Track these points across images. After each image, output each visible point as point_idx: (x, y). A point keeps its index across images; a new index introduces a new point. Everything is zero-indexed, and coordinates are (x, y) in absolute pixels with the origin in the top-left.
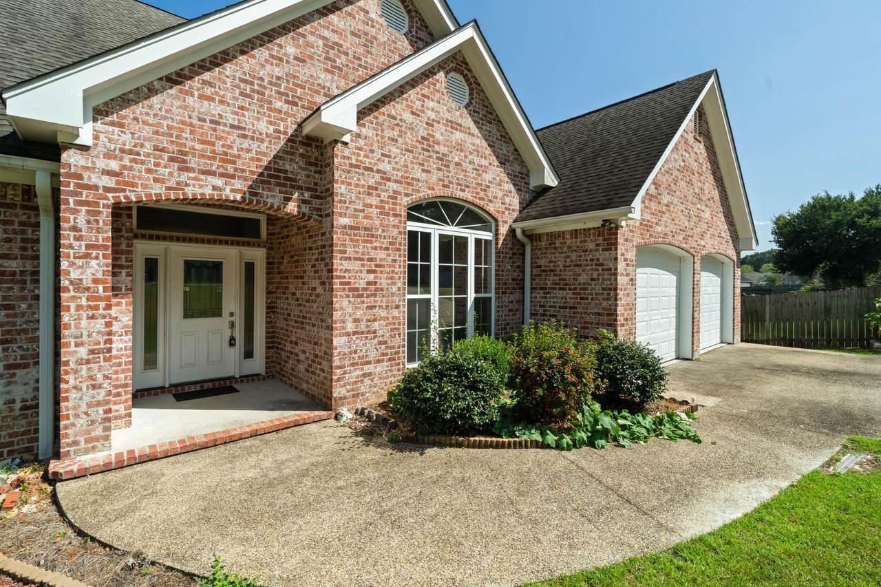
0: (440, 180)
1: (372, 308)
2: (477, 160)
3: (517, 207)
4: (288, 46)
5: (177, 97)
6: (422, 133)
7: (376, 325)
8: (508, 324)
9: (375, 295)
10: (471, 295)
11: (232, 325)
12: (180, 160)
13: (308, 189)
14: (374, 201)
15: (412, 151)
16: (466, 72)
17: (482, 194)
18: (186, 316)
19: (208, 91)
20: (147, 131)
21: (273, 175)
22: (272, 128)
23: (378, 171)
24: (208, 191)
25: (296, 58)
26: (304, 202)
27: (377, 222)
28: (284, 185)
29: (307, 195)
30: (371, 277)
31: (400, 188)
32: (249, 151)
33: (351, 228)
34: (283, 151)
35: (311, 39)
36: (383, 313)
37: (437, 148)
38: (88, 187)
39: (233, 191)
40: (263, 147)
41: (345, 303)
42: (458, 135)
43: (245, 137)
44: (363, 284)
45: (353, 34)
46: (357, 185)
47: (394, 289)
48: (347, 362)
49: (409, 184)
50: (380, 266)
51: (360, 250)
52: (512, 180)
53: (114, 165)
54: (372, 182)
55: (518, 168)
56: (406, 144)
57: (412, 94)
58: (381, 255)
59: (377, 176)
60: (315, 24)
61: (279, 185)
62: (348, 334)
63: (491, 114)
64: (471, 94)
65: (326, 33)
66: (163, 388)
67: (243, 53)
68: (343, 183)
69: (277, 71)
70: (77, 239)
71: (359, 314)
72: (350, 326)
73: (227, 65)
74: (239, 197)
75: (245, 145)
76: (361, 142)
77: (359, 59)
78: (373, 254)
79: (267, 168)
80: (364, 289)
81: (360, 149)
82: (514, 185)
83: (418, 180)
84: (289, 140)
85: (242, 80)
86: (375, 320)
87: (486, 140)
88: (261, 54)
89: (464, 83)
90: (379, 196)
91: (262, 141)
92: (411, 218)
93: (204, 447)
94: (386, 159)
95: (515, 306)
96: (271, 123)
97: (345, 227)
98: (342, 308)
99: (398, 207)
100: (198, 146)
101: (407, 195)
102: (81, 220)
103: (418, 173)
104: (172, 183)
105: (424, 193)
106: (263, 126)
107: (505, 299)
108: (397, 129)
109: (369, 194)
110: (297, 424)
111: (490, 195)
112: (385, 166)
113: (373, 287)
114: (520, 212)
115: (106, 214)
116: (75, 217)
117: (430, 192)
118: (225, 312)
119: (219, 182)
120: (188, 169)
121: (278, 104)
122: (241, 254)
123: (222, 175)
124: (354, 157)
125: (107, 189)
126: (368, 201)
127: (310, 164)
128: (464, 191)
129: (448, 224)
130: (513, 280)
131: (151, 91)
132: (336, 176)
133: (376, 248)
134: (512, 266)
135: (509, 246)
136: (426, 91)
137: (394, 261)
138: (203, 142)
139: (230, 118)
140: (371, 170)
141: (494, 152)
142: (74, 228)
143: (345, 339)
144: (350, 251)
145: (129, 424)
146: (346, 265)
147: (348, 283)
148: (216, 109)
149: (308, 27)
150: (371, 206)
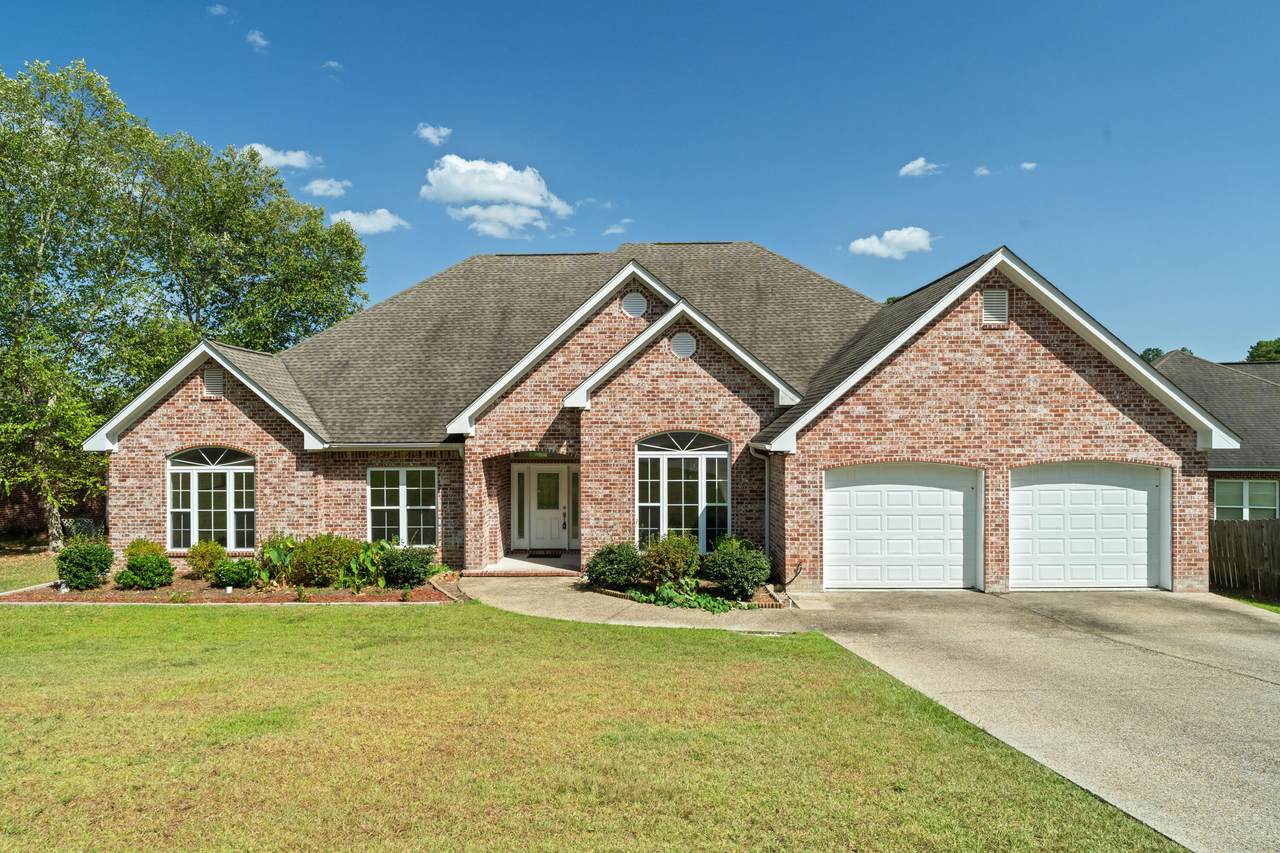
0: (665, 419)
1: (608, 511)
2: (704, 396)
3: (758, 426)
4: (560, 358)
5: (505, 405)
6: (648, 388)
7: (611, 523)
8: (746, 530)
9: (610, 504)
10: (702, 504)
11: (564, 515)
12: (507, 436)
13: (572, 439)
14: (609, 442)
15: (639, 404)
16: (690, 330)
17: (711, 422)
18: (539, 508)
19: (519, 397)
20: (494, 424)
21: (553, 434)
22: (551, 407)
23: (612, 423)
24: (519, 448)
25: (564, 363)
26: (570, 446)
27: (612, 456)
28: (558, 438)
29: (571, 442)
30: (607, 492)
31: (629, 431)
32: (539, 423)
33: (592, 461)
34: (558, 419)
35: (573, 348)
36: (617, 515)
37: (661, 396)
38: (474, 454)
39: (530, 446)
40: (546, 420)
41: (589, 508)
42: (683, 381)
43: (537, 416)
44: (601, 496)
45: (600, 333)
46: (596, 434)
47: (625, 500)
48: (591, 545)
49: (636, 427)
50: (614, 484)
51: (599, 474)
52: (748, 403)
53: (482, 442)
54: (607, 430)
55: (756, 392)
56: (634, 399)
57: (638, 363)
58: (615, 477)
59: (611, 426)
60: (575, 338)
61: (555, 438)
62: (591, 527)
63: (720, 354)
64: (697, 345)
65: (582, 341)
66: (526, 550)
67: (535, 371)
68: (586, 434)
69: (553, 374)
70: (471, 476)
71: (598, 515)
72: (592, 522)
73: (528, 380)
74: (534, 449)
75: (537, 421)
76: (599, 407)
77: (606, 348)
78: (608, 477)
79: (548, 431)
80: (602, 499)
81: (599, 411)
82: (753, 407)
83: (645, 423)
84: (561, 412)
85: (535, 386)
86: (610, 519)
87: (715, 377)
88: (545, 368)
89: (692, 337)
90: (612, 438)
91: (545, 416)
92: (641, 449)
93: (513, 576)
94: (618, 414)
95: (755, 515)
96: (550, 404)
97: (588, 462)
98: (586, 511)
99: (627, 444)
100: (515, 426)
101: (635, 435)
102: (471, 468)
103: (645, 417)
104: (504, 447)
105: (650, 430)
106: (547, 408)
107: (742, 508)
108: (627, 391)
109: (605, 438)
110: (558, 575)
111: (721, 421)
112: (618, 418)
113: (608, 498)
114: (761, 430)
115: (480, 465)
116: (469, 468)
117: (655, 429)
118: (561, 506)
119: (524, 442)
120: (510, 439)
121: (554, 393)
122: (568, 468)
123: (526, 439)
124: (594, 417)
125: (480, 454)
126: (604, 443)
127: (573, 423)
128: (690, 423)
129: (679, 449)
130: (751, 491)
131: (496, 404)
132: (582, 431)
133: (610, 473)
134: (750, 480)
135: (746, 462)
136: (651, 358)
137: (625, 480)
138: (516, 424)
139: (530, 408)
140: (607, 423)
141: (725, 385)
142: (470, 472)
143: (588, 530)
144: (592, 476)
145: (496, 563)
146: (589, 484)
147: (591, 496)
148: (522, 405)
149: (570, 342)
150: (607, 446)
